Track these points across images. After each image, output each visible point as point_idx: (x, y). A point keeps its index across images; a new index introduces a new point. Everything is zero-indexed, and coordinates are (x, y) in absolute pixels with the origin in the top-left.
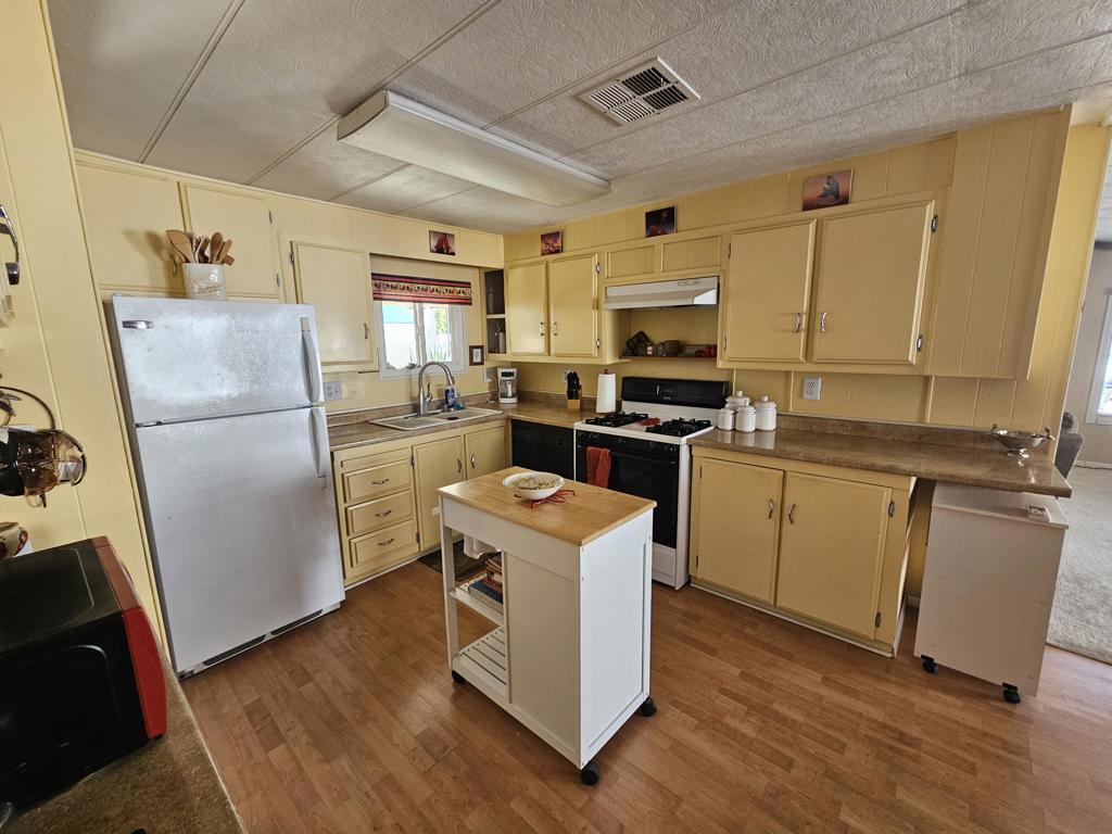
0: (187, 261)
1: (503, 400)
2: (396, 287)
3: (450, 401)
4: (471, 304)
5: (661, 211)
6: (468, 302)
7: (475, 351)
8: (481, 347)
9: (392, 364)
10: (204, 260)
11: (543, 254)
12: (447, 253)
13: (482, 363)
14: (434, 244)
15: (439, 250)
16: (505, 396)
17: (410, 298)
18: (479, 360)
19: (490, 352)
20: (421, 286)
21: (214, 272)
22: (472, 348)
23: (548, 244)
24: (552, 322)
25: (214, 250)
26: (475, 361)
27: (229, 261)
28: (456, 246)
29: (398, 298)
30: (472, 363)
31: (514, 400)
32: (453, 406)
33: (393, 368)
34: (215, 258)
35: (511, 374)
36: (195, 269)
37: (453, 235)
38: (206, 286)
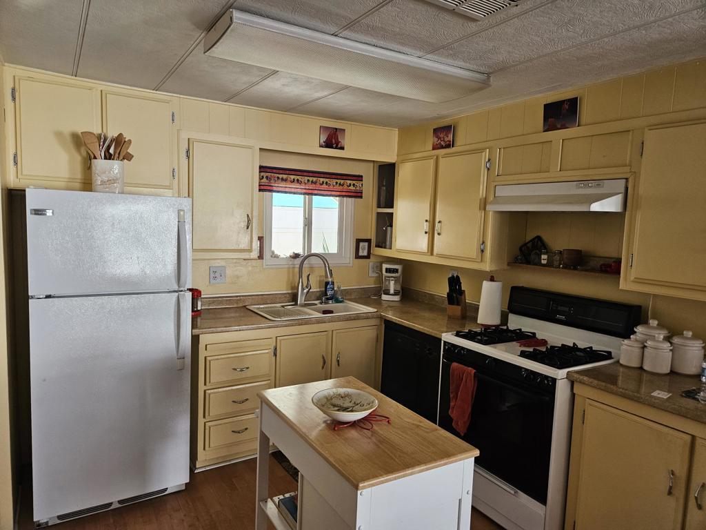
0: (95, 158)
1: (384, 297)
2: (286, 180)
3: (329, 293)
4: (361, 197)
5: (562, 102)
6: (358, 195)
7: (361, 244)
8: (369, 241)
9: (276, 252)
10: (108, 156)
11: (434, 149)
12: (336, 148)
13: (368, 257)
14: (323, 139)
15: (328, 144)
16: (387, 293)
17: (299, 191)
18: (365, 253)
19: (378, 246)
20: (311, 179)
21: (116, 166)
22: (358, 241)
23: (439, 138)
24: (437, 220)
25: (117, 148)
26: (361, 254)
27: (128, 157)
28: (346, 141)
29: (287, 190)
30: (358, 256)
31: (397, 298)
32: (331, 298)
33: (277, 257)
34: (117, 155)
35: (396, 271)
36: (100, 164)
37: (344, 130)
38: (107, 179)
